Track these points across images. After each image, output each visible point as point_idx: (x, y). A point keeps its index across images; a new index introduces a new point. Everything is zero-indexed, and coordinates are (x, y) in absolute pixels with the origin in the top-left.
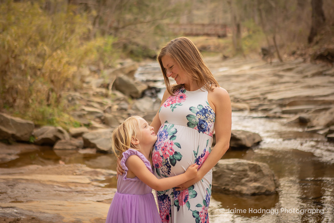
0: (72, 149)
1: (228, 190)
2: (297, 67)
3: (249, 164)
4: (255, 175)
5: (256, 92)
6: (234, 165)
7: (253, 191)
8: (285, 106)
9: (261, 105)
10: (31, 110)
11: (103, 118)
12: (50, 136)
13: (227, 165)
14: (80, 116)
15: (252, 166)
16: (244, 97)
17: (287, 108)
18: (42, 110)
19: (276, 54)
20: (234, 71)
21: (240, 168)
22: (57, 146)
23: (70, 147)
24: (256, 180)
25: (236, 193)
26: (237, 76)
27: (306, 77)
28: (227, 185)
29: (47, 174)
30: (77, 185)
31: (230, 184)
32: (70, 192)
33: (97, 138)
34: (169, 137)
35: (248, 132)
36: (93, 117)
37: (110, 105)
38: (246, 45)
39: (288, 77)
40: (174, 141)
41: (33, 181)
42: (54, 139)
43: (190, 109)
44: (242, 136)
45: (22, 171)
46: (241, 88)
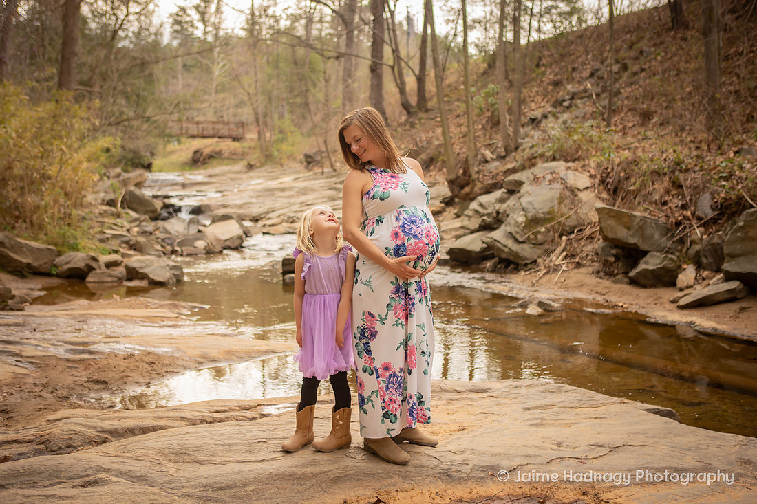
0: (112, 282)
11: (131, 243)
12: (81, 265)
14: (102, 241)
18: (62, 232)
19: (327, 163)
20: (273, 184)
22: (89, 279)
23: (109, 279)
33: (147, 266)
36: (118, 242)
37: (128, 227)
42: (86, 270)
45: (72, 307)
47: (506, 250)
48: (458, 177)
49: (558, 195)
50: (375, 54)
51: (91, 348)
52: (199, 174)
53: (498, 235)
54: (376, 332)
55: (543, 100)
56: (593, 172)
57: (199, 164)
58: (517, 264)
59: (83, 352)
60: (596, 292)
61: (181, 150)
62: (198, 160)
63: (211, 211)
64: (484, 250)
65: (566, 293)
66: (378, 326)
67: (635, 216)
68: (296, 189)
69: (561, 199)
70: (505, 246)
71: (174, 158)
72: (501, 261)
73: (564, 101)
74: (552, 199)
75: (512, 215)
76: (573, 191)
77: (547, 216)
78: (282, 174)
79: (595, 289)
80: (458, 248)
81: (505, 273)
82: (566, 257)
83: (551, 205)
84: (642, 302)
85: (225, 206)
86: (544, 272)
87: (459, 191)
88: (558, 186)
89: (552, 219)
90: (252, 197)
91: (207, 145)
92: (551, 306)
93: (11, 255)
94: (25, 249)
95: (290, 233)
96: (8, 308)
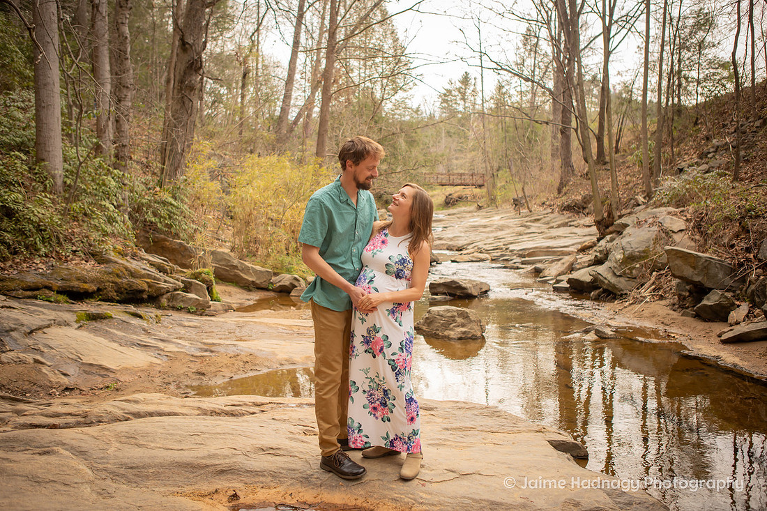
1: (438, 335)
2: (544, 217)
3: (457, 310)
4: (463, 321)
5: (500, 242)
6: (445, 311)
7: (459, 336)
8: (524, 257)
9: (502, 255)
10: (271, 258)
12: (287, 283)
13: (439, 312)
15: (459, 312)
16: (487, 247)
17: (527, 259)
18: (281, 259)
20: (484, 222)
21: (449, 314)
22: (293, 293)
24: (463, 326)
25: (445, 337)
26: (485, 227)
27: (552, 227)
28: (436, 330)
29: (275, 318)
30: (300, 328)
31: (440, 329)
32: (292, 334)
34: (367, 281)
35: (474, 281)
38: (499, 195)
39: (534, 227)
40: (372, 286)
41: (260, 323)
42: (290, 287)
43: (390, 259)
44: (468, 286)
45: (255, 315)
46: (489, 238)
47: (606, 282)
48: (603, 219)
49: (654, 236)
50: (564, 119)
51: (213, 348)
52: (442, 214)
53: (600, 269)
55: (694, 153)
56: (689, 216)
57: (450, 205)
58: (615, 294)
59: (206, 351)
60: (662, 323)
61: (439, 195)
62: (449, 202)
64: (592, 282)
65: (636, 322)
67: (700, 257)
68: (495, 226)
69: (657, 240)
70: (606, 279)
72: (605, 291)
73: (709, 153)
74: (648, 240)
75: (614, 252)
76: (668, 233)
77: (642, 254)
78: (496, 214)
79: (662, 320)
80: (573, 279)
81: (604, 301)
82: (654, 290)
83: (647, 245)
84: (692, 335)
86: (631, 302)
87: (604, 230)
88: (655, 228)
89: (647, 257)
90: (461, 232)
91: (455, 191)
92: (605, 334)
93: (242, 275)
94: (251, 271)
95: (472, 261)
96: (205, 314)
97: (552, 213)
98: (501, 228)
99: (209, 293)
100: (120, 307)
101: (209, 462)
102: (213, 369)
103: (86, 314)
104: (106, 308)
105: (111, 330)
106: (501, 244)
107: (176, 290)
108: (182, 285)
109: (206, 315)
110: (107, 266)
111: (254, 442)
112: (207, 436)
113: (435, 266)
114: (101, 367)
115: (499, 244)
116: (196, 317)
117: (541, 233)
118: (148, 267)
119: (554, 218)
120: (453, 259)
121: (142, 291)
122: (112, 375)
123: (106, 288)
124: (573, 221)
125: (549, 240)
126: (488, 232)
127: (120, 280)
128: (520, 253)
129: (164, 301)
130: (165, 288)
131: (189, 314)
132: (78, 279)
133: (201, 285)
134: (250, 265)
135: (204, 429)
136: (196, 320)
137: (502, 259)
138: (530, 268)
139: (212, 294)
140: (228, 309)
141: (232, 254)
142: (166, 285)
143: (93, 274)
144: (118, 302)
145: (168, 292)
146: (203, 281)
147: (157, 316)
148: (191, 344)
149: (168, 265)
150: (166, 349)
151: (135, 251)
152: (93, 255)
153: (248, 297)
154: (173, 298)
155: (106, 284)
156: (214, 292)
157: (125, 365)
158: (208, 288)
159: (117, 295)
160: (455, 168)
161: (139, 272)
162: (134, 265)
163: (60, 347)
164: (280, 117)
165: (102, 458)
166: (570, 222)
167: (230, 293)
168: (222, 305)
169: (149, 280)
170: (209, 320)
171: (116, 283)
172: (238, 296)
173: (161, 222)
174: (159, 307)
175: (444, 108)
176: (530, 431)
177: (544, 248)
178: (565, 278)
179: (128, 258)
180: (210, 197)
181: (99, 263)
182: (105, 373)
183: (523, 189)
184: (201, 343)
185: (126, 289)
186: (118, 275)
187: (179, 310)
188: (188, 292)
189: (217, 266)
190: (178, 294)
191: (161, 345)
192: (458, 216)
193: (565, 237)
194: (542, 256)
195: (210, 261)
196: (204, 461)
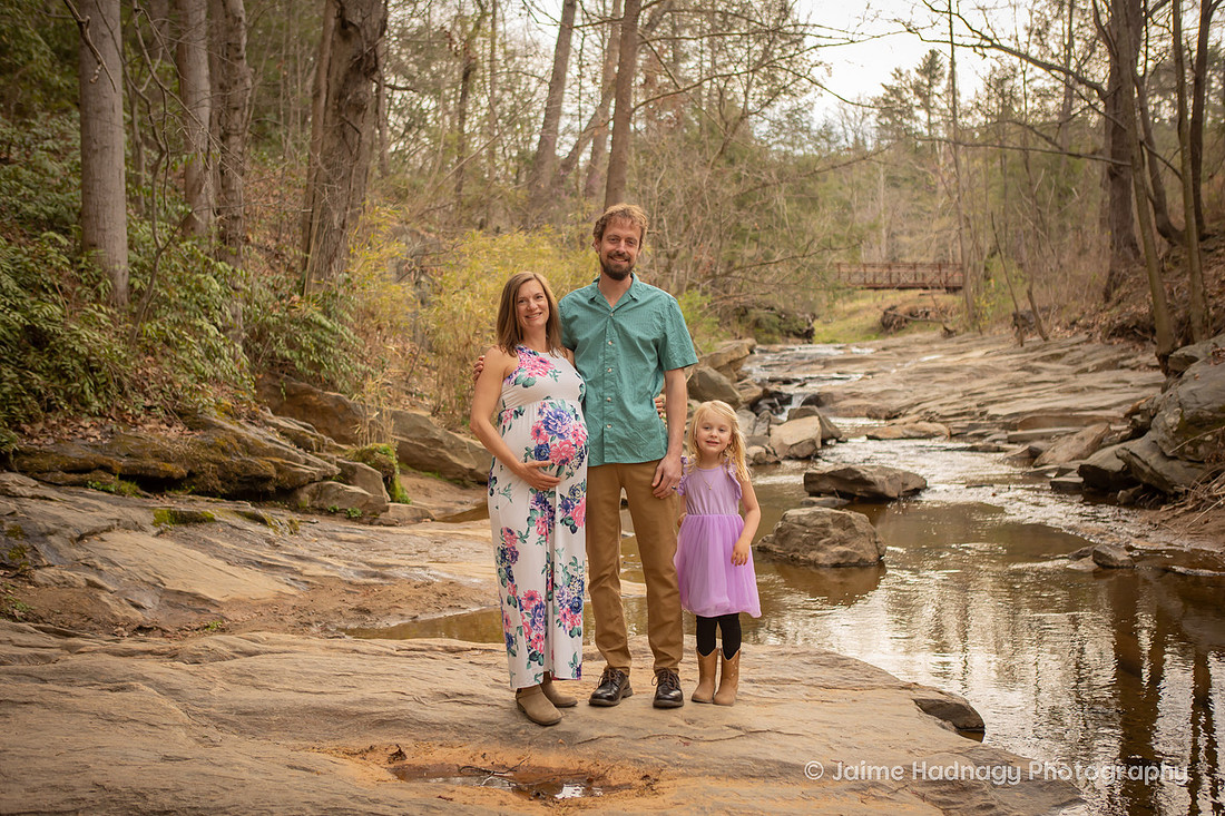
2: (1072, 351)
3: (832, 513)
4: (842, 533)
5: (971, 400)
6: (809, 516)
7: (835, 560)
8: (1014, 428)
9: (973, 426)
13: (799, 516)
15: (837, 518)
16: (943, 411)
17: (1019, 432)
20: (951, 361)
21: (818, 522)
24: (842, 542)
25: (810, 563)
26: (947, 370)
27: (1085, 371)
28: (795, 550)
31: (801, 549)
35: (891, 470)
38: (987, 306)
39: (1049, 371)
41: (475, 537)
44: (878, 477)
46: (953, 392)
47: (1147, 469)
50: (1117, 148)
51: (387, 572)
52: (869, 347)
53: (1137, 446)
54: (517, 553)
57: (890, 329)
58: (1163, 493)
59: (374, 576)
61: (868, 309)
62: (889, 324)
63: (834, 402)
66: (519, 545)
68: (968, 370)
70: (1146, 463)
71: (855, 321)
72: (1148, 488)
75: (1162, 412)
77: (1216, 415)
78: (978, 345)
80: (1089, 466)
81: (1144, 508)
85: (855, 396)
86: (1188, 507)
90: (898, 382)
91: (904, 300)
92: (1112, 560)
93: (450, 457)
94: (468, 451)
95: (909, 438)
96: (377, 522)
97: (1089, 341)
98: (981, 373)
99: (387, 489)
100: (230, 505)
101: (362, 709)
102: (385, 604)
103: (170, 512)
104: (202, 506)
105: (213, 540)
106: (974, 404)
107: (326, 478)
108: (337, 470)
109: (380, 524)
110: (206, 434)
111: (435, 686)
112: (362, 677)
113: (831, 446)
114: (196, 597)
115: (968, 404)
116: (362, 527)
117: (1060, 381)
118: (277, 437)
119: (1091, 353)
120: (870, 433)
121: (267, 479)
122: (214, 610)
123: (203, 473)
124: (1129, 358)
125: (1072, 395)
126: (954, 382)
127: (228, 459)
128: (1008, 420)
129: (305, 497)
130: (306, 475)
131: (349, 522)
132: (156, 455)
133: (372, 472)
134: (466, 440)
135: (358, 668)
136: (361, 531)
137: (970, 432)
138: (1019, 449)
139: (394, 489)
140: (421, 517)
141: (435, 420)
142: (308, 470)
143: (180, 447)
144: (224, 496)
145: (312, 481)
146: (378, 465)
147: (291, 522)
148: (349, 564)
149: (313, 436)
150: (306, 572)
151: (253, 409)
152: (181, 415)
153: (462, 498)
154: (320, 493)
155: (204, 465)
156: (398, 486)
157: (233, 595)
158: (385, 480)
159: (223, 486)
160: (907, 251)
161: (261, 444)
162: (252, 433)
163: (128, 562)
164: (537, 155)
165: (202, 700)
166: (1123, 359)
167: (427, 489)
168: (410, 510)
169: (278, 460)
170: (384, 532)
171: (220, 463)
172: (443, 496)
173: (301, 360)
174: (296, 509)
175: (885, 126)
176: (890, 687)
177: (1057, 411)
178: (1075, 465)
179: (242, 421)
180: (394, 312)
181: (191, 429)
182: (203, 606)
183: (1030, 293)
184: (367, 564)
185: (237, 475)
186: (223, 450)
187: (332, 513)
188: (349, 484)
189: (405, 440)
190: (331, 485)
191: (297, 565)
192: (899, 350)
193: (1104, 389)
194: (1051, 427)
195: (390, 429)
196: (355, 708)
